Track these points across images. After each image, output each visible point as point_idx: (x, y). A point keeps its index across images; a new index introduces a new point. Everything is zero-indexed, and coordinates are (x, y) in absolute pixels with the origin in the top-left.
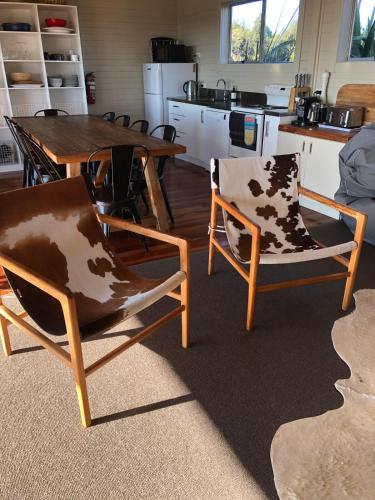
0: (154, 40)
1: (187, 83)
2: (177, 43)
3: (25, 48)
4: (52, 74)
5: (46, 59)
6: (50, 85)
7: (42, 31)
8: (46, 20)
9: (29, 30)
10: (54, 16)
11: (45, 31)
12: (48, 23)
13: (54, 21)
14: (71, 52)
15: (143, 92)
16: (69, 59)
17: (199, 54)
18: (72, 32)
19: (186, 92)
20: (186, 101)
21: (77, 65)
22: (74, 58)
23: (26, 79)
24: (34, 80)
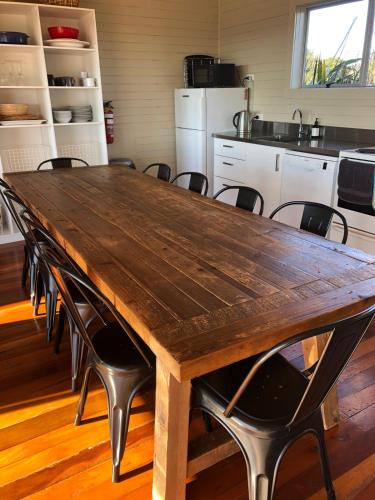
0: (189, 59)
1: (238, 114)
2: (219, 62)
3: (17, 68)
4: (57, 106)
5: (50, 84)
6: (55, 121)
7: (44, 44)
8: (50, 29)
9: (25, 43)
10: (61, 24)
11: (48, 44)
12: (52, 33)
13: (60, 30)
14: (83, 74)
15: (174, 127)
16: (81, 83)
17: (252, 76)
18: (86, 47)
19: (237, 126)
20: (237, 138)
21: (92, 92)
22: (89, 82)
23: (20, 112)
24: (33, 114)
